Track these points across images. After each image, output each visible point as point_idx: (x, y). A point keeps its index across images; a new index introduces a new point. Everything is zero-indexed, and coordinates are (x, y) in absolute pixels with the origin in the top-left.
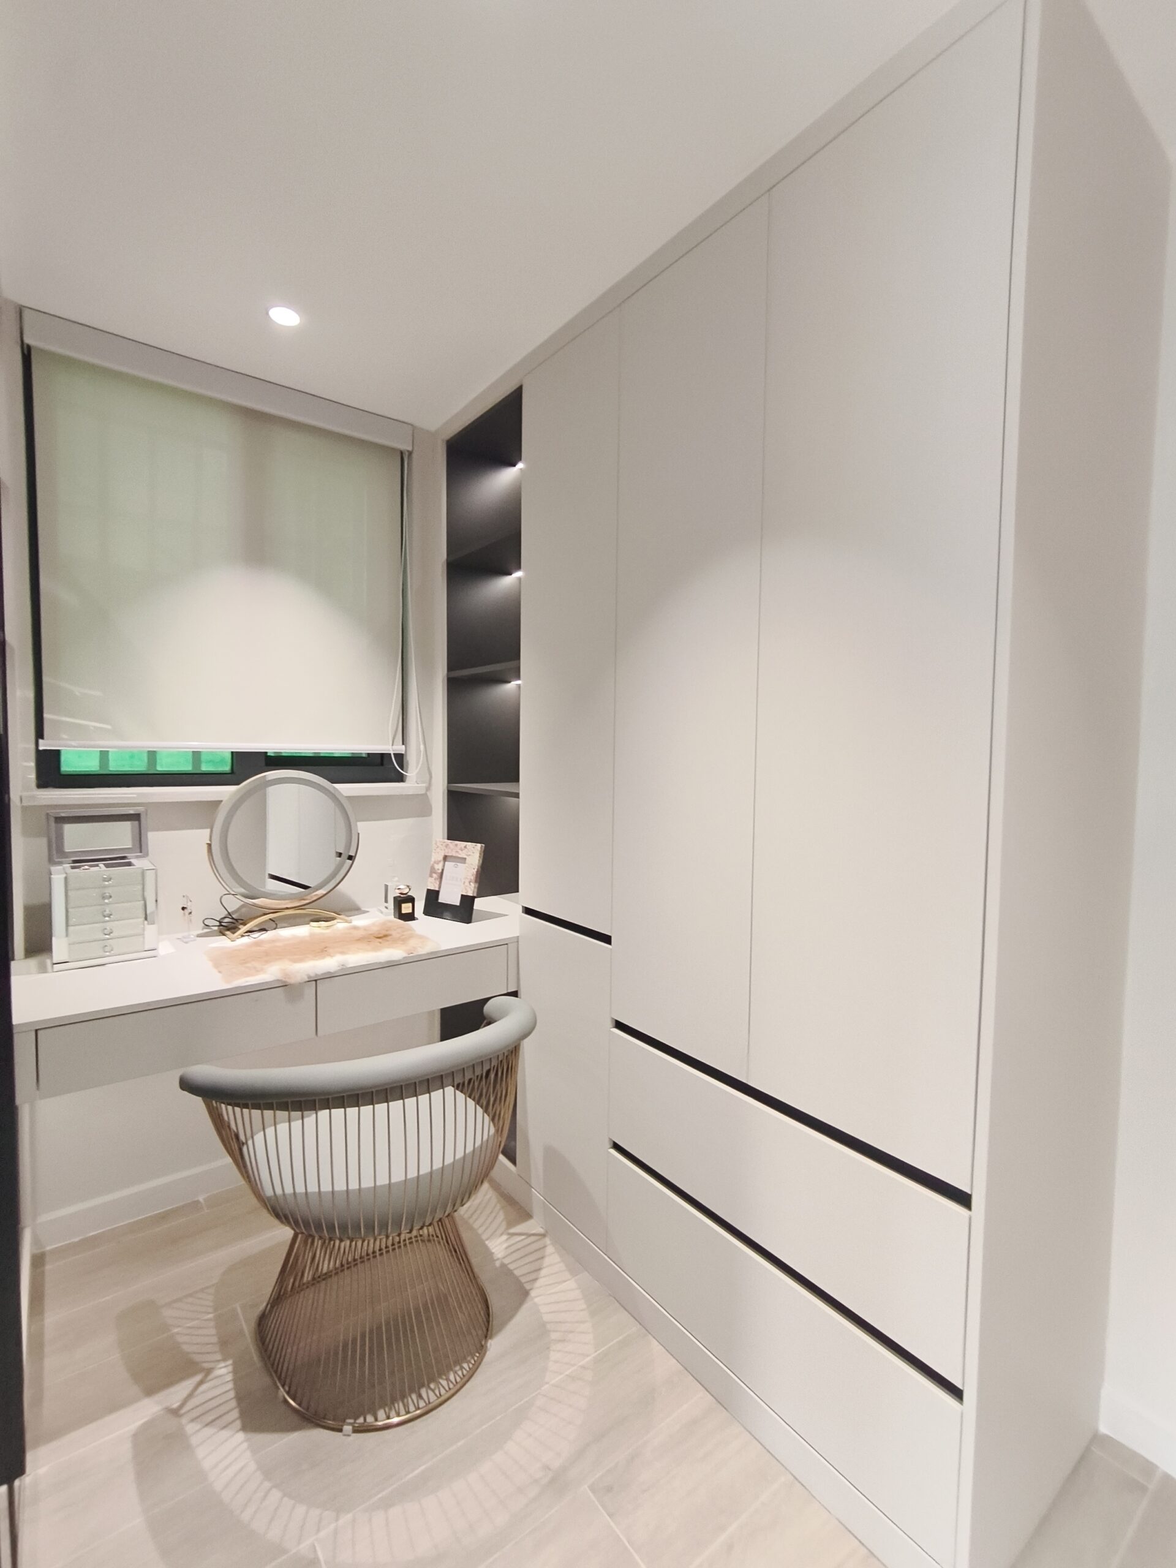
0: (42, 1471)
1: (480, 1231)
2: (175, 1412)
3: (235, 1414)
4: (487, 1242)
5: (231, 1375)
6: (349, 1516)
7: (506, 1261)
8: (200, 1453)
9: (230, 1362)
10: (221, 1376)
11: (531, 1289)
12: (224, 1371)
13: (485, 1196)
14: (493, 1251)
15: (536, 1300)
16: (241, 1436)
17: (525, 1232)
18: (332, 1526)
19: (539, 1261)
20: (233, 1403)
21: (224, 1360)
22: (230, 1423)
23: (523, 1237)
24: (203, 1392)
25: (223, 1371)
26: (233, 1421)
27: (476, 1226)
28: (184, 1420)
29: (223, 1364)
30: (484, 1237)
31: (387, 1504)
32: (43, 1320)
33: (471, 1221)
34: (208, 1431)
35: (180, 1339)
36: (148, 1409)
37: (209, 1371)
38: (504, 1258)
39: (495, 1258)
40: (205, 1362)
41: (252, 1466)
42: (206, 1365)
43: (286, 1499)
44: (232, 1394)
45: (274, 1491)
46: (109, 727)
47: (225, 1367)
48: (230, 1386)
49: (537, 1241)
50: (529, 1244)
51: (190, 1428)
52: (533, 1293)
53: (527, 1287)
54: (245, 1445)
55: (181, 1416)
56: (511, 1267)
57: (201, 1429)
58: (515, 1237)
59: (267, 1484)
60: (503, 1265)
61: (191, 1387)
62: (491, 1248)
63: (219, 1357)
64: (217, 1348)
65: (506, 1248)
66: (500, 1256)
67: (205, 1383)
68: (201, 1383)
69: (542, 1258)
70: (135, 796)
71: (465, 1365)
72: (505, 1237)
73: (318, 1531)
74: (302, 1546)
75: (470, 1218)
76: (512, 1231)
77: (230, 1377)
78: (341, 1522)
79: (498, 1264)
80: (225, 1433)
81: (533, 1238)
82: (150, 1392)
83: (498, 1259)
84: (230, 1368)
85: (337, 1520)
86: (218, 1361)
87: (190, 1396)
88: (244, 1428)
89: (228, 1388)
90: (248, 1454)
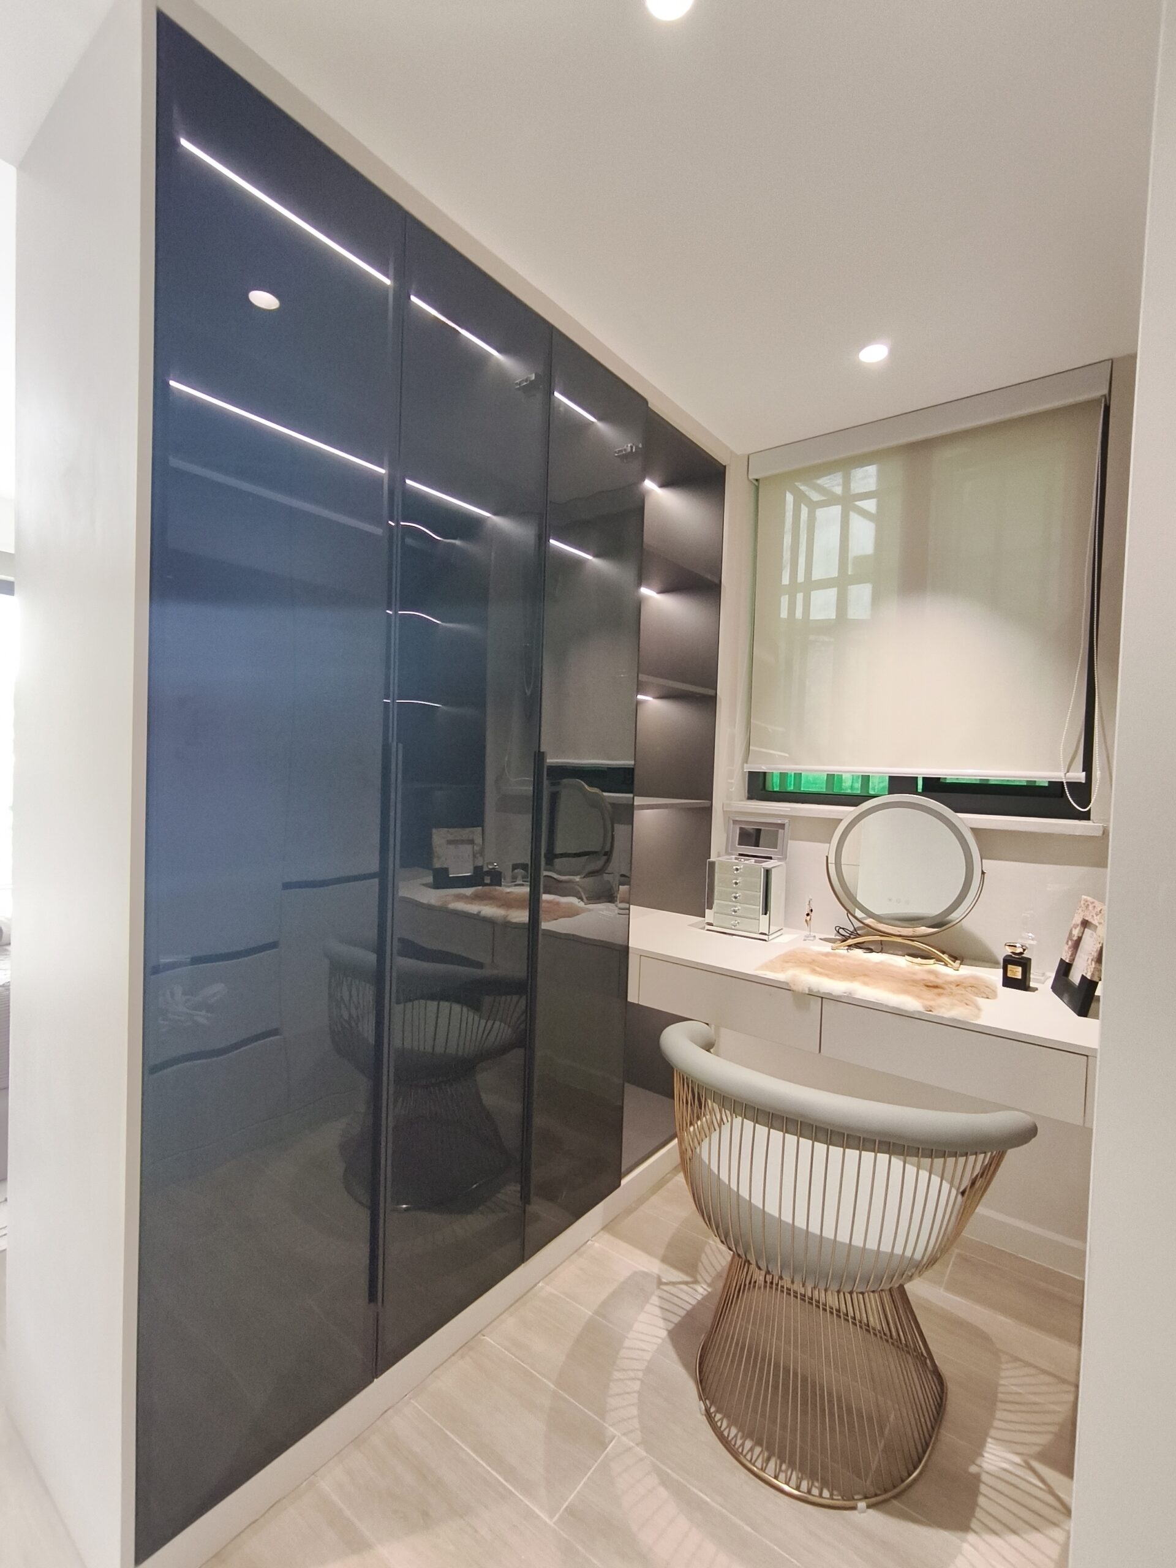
0: (597, 1245)
1: (996, 1423)
2: (660, 1283)
3: (676, 1319)
4: (989, 1440)
5: (701, 1297)
6: (644, 1454)
7: (985, 1477)
8: (643, 1317)
9: (709, 1290)
10: (696, 1291)
11: (975, 1532)
12: (702, 1290)
13: (1053, 1403)
14: (986, 1455)
15: (966, 1546)
16: (664, 1334)
17: (1052, 1485)
18: (632, 1444)
19: (1027, 1527)
20: (683, 1313)
21: (709, 1285)
22: (669, 1321)
23: (1040, 1485)
24: (681, 1290)
25: (700, 1290)
26: (671, 1322)
27: (999, 1414)
28: (658, 1292)
29: (705, 1286)
30: (993, 1432)
31: (665, 1481)
32: (676, 1175)
33: (1000, 1405)
34: (658, 1311)
35: (707, 1250)
36: (653, 1266)
37: (696, 1282)
38: (987, 1473)
39: (978, 1462)
40: (701, 1275)
41: (648, 1357)
42: (699, 1278)
43: (636, 1395)
44: (689, 1307)
45: (638, 1383)
46: (787, 755)
47: (705, 1289)
48: (694, 1302)
49: (1055, 1508)
50: (1036, 1498)
51: (655, 1300)
52: (971, 1537)
53: (974, 1524)
54: (660, 1341)
55: (659, 1288)
56: (983, 1489)
57: (656, 1306)
58: (1030, 1473)
59: (640, 1374)
60: (977, 1478)
61: (679, 1280)
62: (987, 1449)
63: (709, 1280)
64: (714, 1274)
65: (1005, 1470)
66: (985, 1466)
67: (687, 1285)
68: (686, 1283)
69: (1036, 1529)
70: (789, 809)
71: (826, 1493)
72: (1017, 1459)
73: (624, 1434)
74: (611, 1429)
75: (1002, 1401)
76: (1036, 1465)
77: (699, 1297)
78: (638, 1449)
79: (973, 1469)
80: (661, 1323)
81: (1050, 1499)
82: (665, 1260)
83: (980, 1467)
84: (705, 1293)
85: (637, 1445)
86: (706, 1282)
87: (673, 1284)
88: (671, 1333)
89: (690, 1301)
90: (655, 1347)
